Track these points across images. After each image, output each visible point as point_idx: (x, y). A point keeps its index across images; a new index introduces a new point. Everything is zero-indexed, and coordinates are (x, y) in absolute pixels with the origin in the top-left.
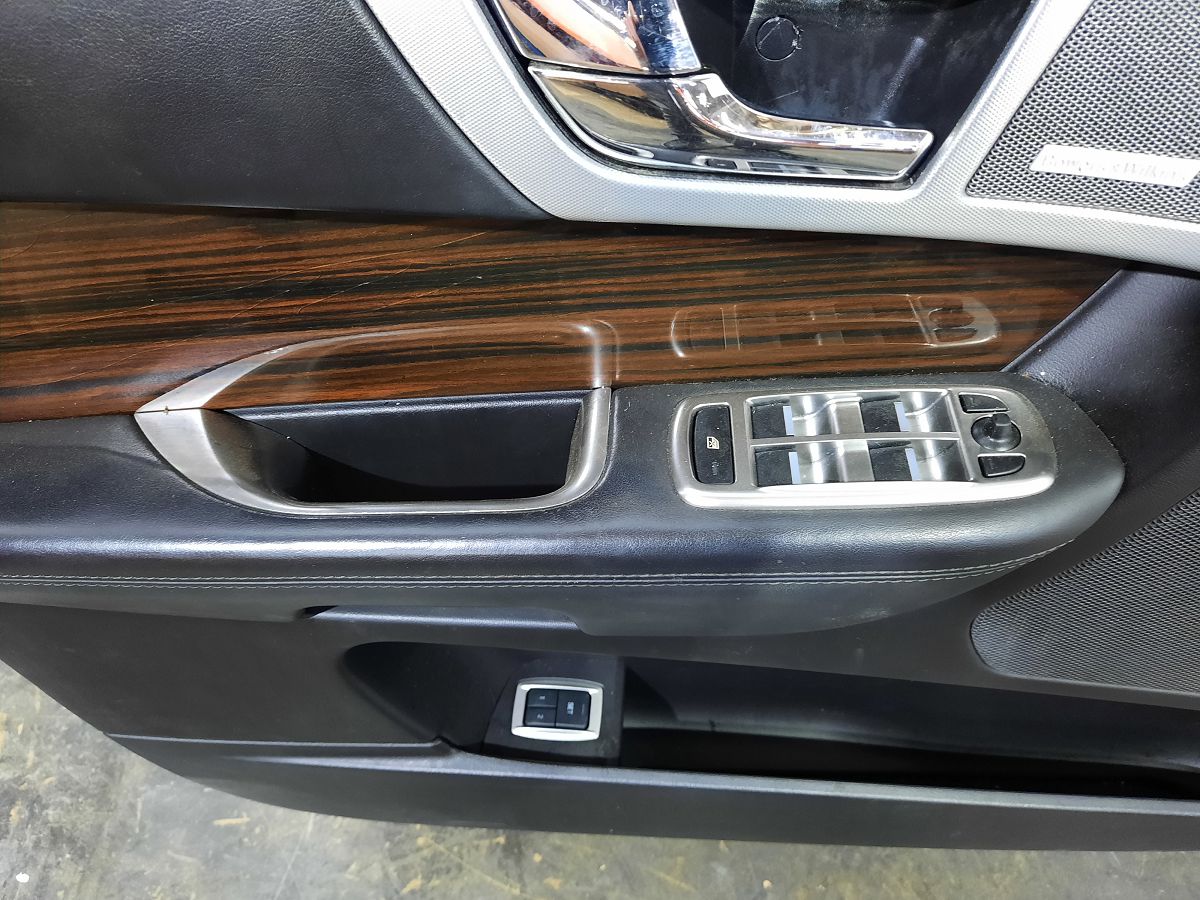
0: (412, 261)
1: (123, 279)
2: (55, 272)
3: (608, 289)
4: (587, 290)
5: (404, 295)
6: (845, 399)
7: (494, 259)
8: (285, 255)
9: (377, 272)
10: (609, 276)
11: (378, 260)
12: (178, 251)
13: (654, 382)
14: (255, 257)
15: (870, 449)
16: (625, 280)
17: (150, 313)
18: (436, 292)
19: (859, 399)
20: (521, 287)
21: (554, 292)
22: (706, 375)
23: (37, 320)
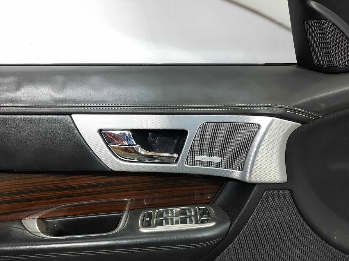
0: (87, 182)
1: (27, 188)
2: (14, 186)
3: (127, 187)
4: (123, 188)
5: (85, 190)
6: (176, 210)
7: (104, 182)
8: (62, 182)
9: (80, 185)
10: (127, 184)
11: (81, 182)
12: (40, 181)
13: (138, 209)
14: (56, 182)
15: (180, 219)
16: (130, 185)
17: (31, 195)
18: (92, 189)
19: (179, 210)
20: (109, 187)
21: (116, 188)
22: (149, 206)
23: (7, 197)
